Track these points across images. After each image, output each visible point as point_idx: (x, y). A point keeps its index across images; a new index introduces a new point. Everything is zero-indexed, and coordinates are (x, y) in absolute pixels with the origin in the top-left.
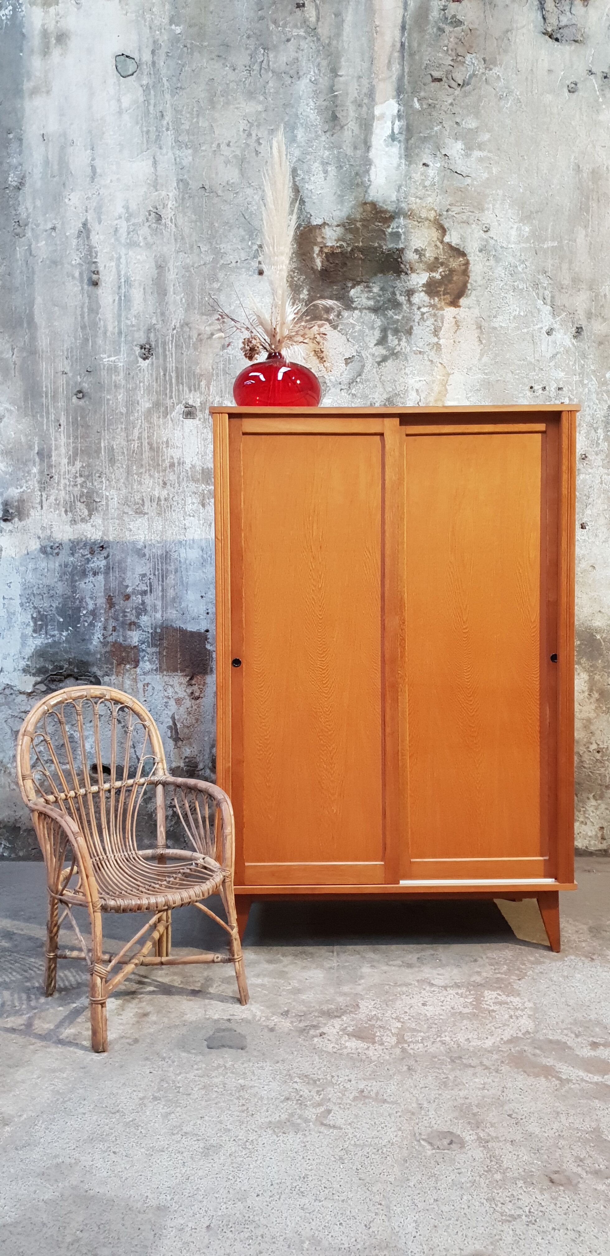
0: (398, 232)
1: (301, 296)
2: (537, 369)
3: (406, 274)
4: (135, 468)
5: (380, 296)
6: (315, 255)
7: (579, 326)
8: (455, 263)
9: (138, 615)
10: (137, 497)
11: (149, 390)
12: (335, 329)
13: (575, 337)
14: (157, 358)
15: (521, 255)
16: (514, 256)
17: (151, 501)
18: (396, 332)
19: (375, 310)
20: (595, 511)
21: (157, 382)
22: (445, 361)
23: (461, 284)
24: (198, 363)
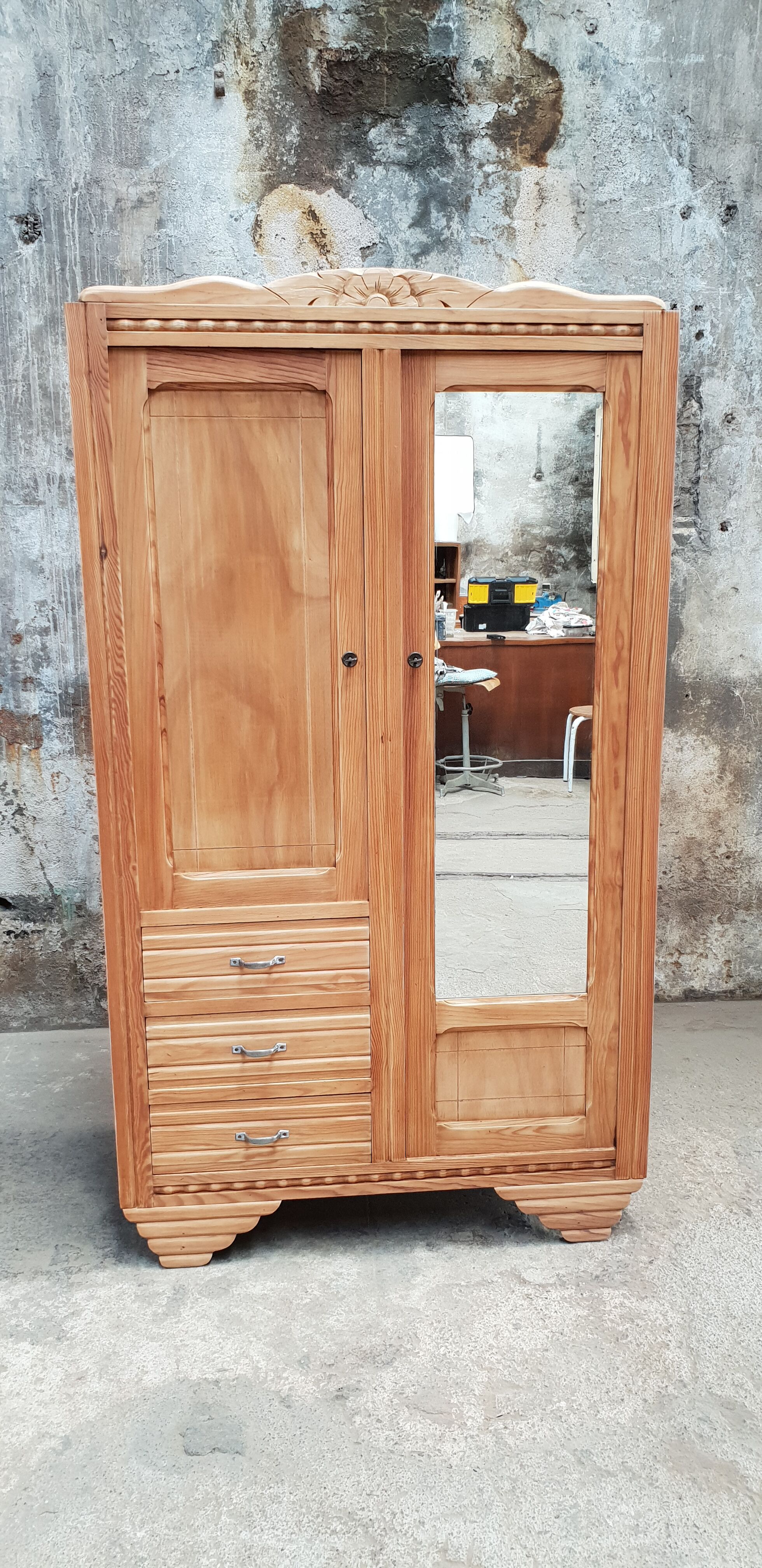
0: (448, 28)
1: (288, 138)
2: (664, 274)
3: (460, 104)
4: (19, 427)
5: (417, 143)
6: (310, 65)
7: (731, 204)
8: (541, 88)
9: (37, 666)
10: (26, 475)
11: (37, 294)
12: (344, 197)
13: (725, 222)
14: (49, 241)
15: (646, 78)
16: (635, 79)
17: (48, 483)
18: (444, 205)
19: (410, 166)
20: (742, 503)
21: (50, 282)
22: (521, 257)
23: (548, 127)
24: (118, 251)
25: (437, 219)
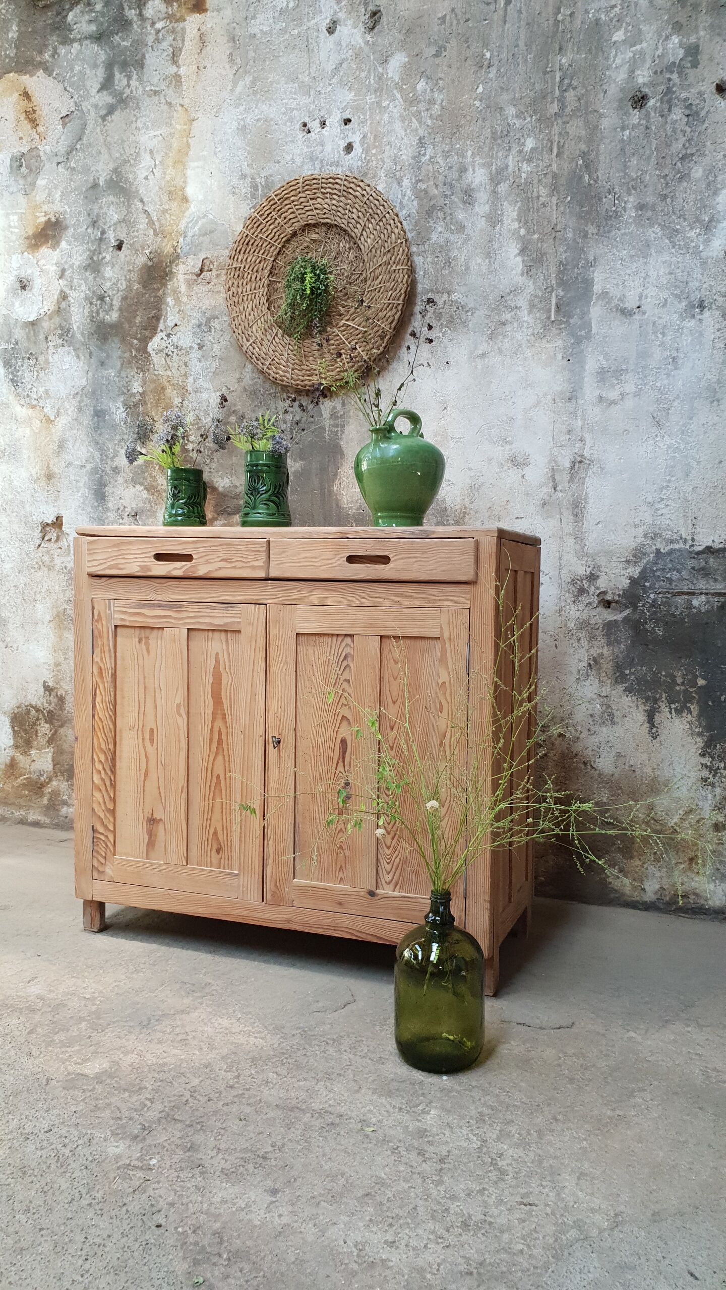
25: (120, 79)
